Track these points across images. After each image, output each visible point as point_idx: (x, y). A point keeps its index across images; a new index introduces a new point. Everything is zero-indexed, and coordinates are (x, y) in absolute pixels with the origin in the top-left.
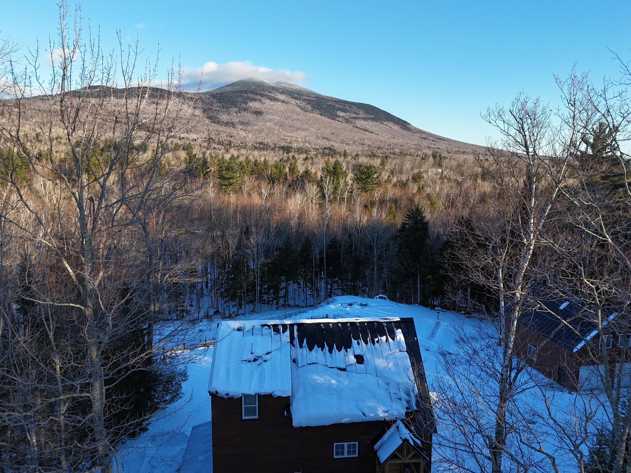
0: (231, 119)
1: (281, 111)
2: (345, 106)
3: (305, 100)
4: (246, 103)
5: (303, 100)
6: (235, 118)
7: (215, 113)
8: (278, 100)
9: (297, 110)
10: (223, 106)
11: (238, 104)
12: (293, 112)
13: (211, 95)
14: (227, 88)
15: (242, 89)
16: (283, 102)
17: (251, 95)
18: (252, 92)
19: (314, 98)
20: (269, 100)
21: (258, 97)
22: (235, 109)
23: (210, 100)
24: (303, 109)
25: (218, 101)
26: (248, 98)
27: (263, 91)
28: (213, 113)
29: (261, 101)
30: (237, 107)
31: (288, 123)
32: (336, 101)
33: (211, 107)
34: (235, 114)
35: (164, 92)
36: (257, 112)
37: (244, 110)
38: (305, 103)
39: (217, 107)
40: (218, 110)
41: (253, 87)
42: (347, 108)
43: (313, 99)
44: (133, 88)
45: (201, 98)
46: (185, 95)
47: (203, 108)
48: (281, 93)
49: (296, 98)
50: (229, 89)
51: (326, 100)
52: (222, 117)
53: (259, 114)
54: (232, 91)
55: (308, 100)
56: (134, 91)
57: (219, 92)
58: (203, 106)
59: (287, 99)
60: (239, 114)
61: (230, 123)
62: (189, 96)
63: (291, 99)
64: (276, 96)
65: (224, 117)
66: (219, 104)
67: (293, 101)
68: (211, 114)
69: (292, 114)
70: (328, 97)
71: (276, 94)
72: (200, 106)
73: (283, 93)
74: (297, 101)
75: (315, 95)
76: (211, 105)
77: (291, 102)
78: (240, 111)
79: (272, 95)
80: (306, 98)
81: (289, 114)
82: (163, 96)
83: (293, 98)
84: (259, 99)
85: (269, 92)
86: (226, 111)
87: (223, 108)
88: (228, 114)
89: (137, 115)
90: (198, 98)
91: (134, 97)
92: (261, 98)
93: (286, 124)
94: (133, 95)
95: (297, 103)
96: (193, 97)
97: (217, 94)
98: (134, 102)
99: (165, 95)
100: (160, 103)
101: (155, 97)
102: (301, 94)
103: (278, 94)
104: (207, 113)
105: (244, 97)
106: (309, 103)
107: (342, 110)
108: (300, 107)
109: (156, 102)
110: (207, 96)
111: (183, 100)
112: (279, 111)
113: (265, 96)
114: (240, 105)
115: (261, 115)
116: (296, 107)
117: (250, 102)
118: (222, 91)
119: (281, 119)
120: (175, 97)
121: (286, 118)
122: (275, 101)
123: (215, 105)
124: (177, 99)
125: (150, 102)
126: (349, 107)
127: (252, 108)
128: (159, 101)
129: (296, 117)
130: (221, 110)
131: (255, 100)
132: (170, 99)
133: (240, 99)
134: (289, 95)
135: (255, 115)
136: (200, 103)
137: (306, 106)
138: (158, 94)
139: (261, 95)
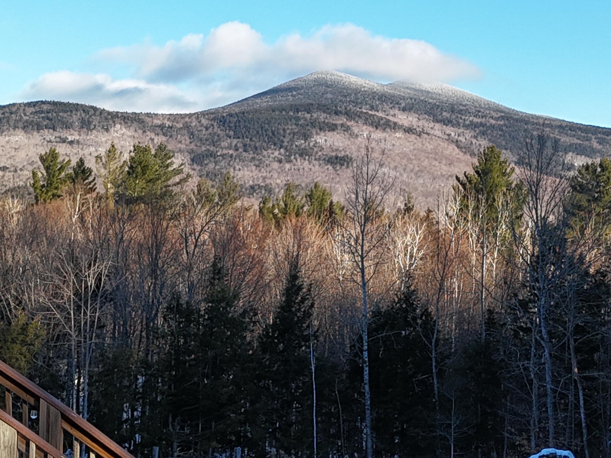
0: (264, 178)
1: (404, 155)
2: (589, 140)
3: (472, 126)
4: (306, 137)
5: (466, 127)
6: (275, 175)
7: (222, 164)
8: (395, 127)
9: (447, 152)
10: (245, 145)
11: (286, 140)
12: (437, 156)
13: (214, 119)
14: (259, 101)
15: (298, 102)
16: (409, 130)
17: (322, 116)
18: (324, 108)
19: (497, 119)
20: (371, 129)
21: (341, 120)
22: (276, 153)
23: (210, 130)
25: (232, 133)
26: (313, 124)
27: (356, 104)
28: (216, 163)
29: (347, 129)
30: (281, 147)
31: (424, 185)
32: (561, 127)
33: (212, 148)
34: (276, 165)
35: (92, 112)
36: (337, 157)
37: (301, 155)
38: (473, 133)
39: (230, 148)
40: (231, 156)
41: (329, 96)
42: (595, 145)
43: (493, 122)
44: (14, 105)
45: (187, 126)
46: (148, 120)
47: (191, 152)
48: (404, 110)
49: (447, 122)
50: (264, 103)
51: (533, 123)
52: (240, 174)
53: (342, 165)
54: (270, 106)
55: (481, 124)
56: (16, 112)
57: (237, 110)
58: (193, 146)
59: (420, 123)
60: (288, 166)
61: (260, 187)
62: (157, 122)
63: (432, 125)
64: (390, 118)
65: (247, 173)
66: (235, 141)
67: (437, 129)
68: (211, 166)
69: (437, 163)
70: (538, 117)
71: (392, 112)
72: (183, 146)
73: (410, 109)
74: (449, 130)
75: (502, 112)
76: (214, 144)
77: (432, 132)
78: (290, 156)
79: (380, 114)
80: (476, 120)
81: (426, 163)
82: (90, 123)
83: (438, 121)
84: (342, 125)
85: (372, 108)
86: (253, 158)
87: (245, 151)
88: (257, 166)
89: (16, 171)
90: (180, 125)
91: (15, 127)
92: (349, 123)
93: (416, 190)
94: (12, 123)
95: (449, 135)
96: (168, 123)
97: (231, 115)
98: (14, 139)
99: (96, 120)
100: (78, 142)
101: (68, 126)
102: (460, 112)
103: (396, 111)
104: (201, 164)
105: (302, 122)
106: (483, 133)
107: (580, 151)
108: (457, 143)
109: (70, 138)
110: (204, 122)
111: (140, 132)
112: (398, 155)
113: (359, 116)
114: (292, 141)
115: (347, 167)
116: (446, 145)
117: (317, 134)
118: (244, 108)
119: (401, 175)
120: (118, 126)
121: (416, 174)
122: (388, 130)
123: (224, 144)
124: (124, 130)
125: (53, 138)
126: (601, 142)
127: (322, 149)
128: (77, 138)
129: (445, 169)
130: (239, 156)
131: (333, 128)
132: (107, 130)
133: (291, 127)
134: (429, 114)
135: (330, 168)
136: (186, 139)
137: (474, 141)
138: (75, 118)
139: (349, 115)
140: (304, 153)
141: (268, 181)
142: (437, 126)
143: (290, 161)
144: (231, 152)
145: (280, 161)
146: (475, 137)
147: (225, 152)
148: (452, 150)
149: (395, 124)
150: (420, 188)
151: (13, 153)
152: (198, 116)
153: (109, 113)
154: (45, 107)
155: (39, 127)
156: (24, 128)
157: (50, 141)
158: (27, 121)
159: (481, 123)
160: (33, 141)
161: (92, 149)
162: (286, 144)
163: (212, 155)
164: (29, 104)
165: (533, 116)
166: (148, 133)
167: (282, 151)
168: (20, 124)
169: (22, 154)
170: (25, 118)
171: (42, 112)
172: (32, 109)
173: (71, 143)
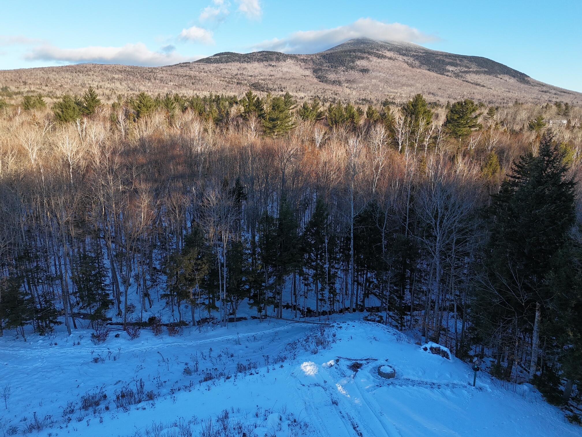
1: (388, 68)
2: (456, 60)
3: (413, 56)
4: (353, 62)
5: (411, 56)
6: (342, 77)
7: (324, 73)
8: (385, 57)
9: (404, 67)
10: (332, 66)
11: (346, 63)
12: (400, 68)
13: (321, 56)
15: (351, 49)
16: (390, 58)
17: (359, 54)
18: (360, 51)
19: (423, 53)
20: (376, 58)
21: (366, 55)
22: (343, 68)
23: (320, 60)
24: (411, 65)
25: (327, 61)
26: (356, 57)
27: (372, 49)
28: (322, 72)
29: (368, 59)
31: (394, 79)
32: (446, 55)
33: (320, 67)
34: (342, 73)
35: (280, 55)
36: (364, 70)
37: (351, 69)
38: (413, 59)
40: (327, 70)
42: (458, 62)
43: (421, 54)
44: (254, 52)
45: (312, 59)
46: (299, 57)
47: (313, 68)
48: (389, 50)
49: (404, 55)
50: (339, 49)
51: (436, 54)
52: (330, 76)
53: (366, 72)
54: (341, 51)
55: (417, 55)
56: (255, 55)
57: (329, 52)
58: (314, 66)
59: (394, 56)
60: (346, 73)
61: (336, 81)
62: (302, 58)
63: (398, 56)
64: (384, 54)
65: (332, 76)
66: (328, 64)
67: (400, 58)
68: (320, 73)
69: (399, 71)
70: (438, 52)
71: (384, 52)
72: (310, 67)
73: (391, 50)
74: (405, 58)
75: (425, 50)
76: (321, 65)
77: (398, 59)
78: (347, 69)
79: (380, 52)
80: (415, 54)
81: (395, 71)
82: (279, 59)
83: (400, 54)
84: (366, 57)
85: (377, 50)
86: (335, 70)
87: (332, 68)
88: (336, 73)
89: (255, 77)
90: (310, 59)
91: (255, 61)
92: (369, 56)
93: (392, 81)
94: (254, 59)
95: (405, 60)
96: (305, 58)
97: (327, 54)
98: (254, 65)
99: (281, 58)
100: (275, 66)
101: (272, 60)
102: (409, 51)
103: (386, 51)
104: (316, 73)
105: (352, 56)
106: (417, 59)
107: (452, 64)
108: (407, 63)
109: (273, 64)
110: (318, 57)
111: (296, 61)
112: (386, 68)
113: (373, 54)
114: (348, 64)
115: (367, 73)
116: (403, 64)
117: (357, 61)
118: (332, 51)
119: (386, 75)
120: (289, 60)
121: (392, 75)
122: (383, 58)
123: (325, 65)
124: (291, 61)
125: (267, 65)
126: (461, 61)
127: (359, 66)
128: (275, 64)
129: (402, 73)
130: (329, 70)
131: (363, 58)
132: (285, 61)
133: (348, 58)
134: (397, 51)
135: (361, 73)
136: (311, 64)
137: (414, 62)
138: (274, 57)
139: (369, 53)
140: (352, 68)
141: (339, 79)
142: (401, 56)
143: (347, 71)
144: (327, 68)
145: (344, 71)
146: (414, 60)
147: (325, 68)
148: (405, 66)
149: (385, 56)
151: (254, 70)
152: (316, 55)
153: (286, 55)
154: (264, 53)
155: (262, 61)
156: (257, 61)
157: (266, 66)
158: (258, 59)
160: (260, 66)
161: (280, 68)
162: (346, 65)
164: (259, 52)
165: (436, 52)
166: (299, 62)
167: (345, 67)
168: (256, 60)
169: (257, 71)
170: (258, 57)
171: (263, 55)
172: (260, 54)
173: (273, 66)
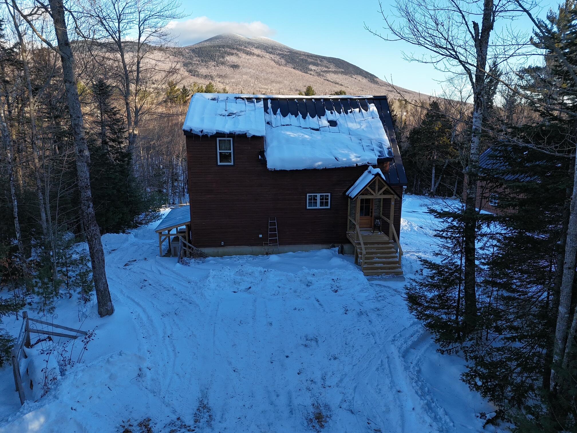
0: (210, 72)
1: (257, 65)
2: (317, 60)
3: (279, 54)
4: (223, 57)
5: (277, 55)
6: (213, 72)
7: (194, 67)
8: (253, 54)
9: (271, 64)
10: (202, 60)
11: (216, 58)
12: (268, 65)
13: (190, 50)
14: (205, 43)
15: (220, 44)
16: (258, 56)
17: (228, 50)
18: (229, 47)
19: (287, 52)
20: (245, 54)
21: (235, 51)
22: (213, 63)
23: (189, 54)
24: (277, 63)
25: (197, 55)
26: (225, 52)
27: (240, 45)
28: (192, 66)
29: (237, 55)
30: (215, 61)
32: (308, 55)
33: (190, 61)
34: (213, 68)
35: (147, 46)
36: (234, 65)
37: (222, 64)
38: (279, 57)
39: (197, 61)
40: (197, 64)
41: (230, 42)
42: (319, 62)
45: (181, 52)
47: (183, 62)
48: (256, 48)
49: (271, 53)
50: (207, 44)
51: (299, 54)
52: (201, 71)
53: (236, 68)
54: (210, 45)
57: (198, 46)
58: (183, 60)
59: (262, 53)
60: (217, 68)
61: (208, 76)
63: (266, 54)
64: (252, 51)
65: (203, 70)
66: (198, 58)
69: (267, 68)
70: (300, 52)
71: (252, 49)
72: (180, 60)
73: (258, 48)
74: (272, 56)
75: (289, 49)
76: (191, 59)
77: (266, 56)
78: (218, 64)
79: (248, 49)
80: (280, 52)
81: (264, 68)
82: (146, 50)
83: (267, 52)
84: (235, 53)
85: (245, 47)
86: (205, 65)
87: (202, 62)
88: (207, 68)
90: (178, 52)
92: (238, 53)
95: (271, 58)
97: (196, 48)
99: (148, 49)
102: (275, 49)
103: (254, 48)
104: (187, 66)
105: (221, 52)
106: (283, 57)
107: (314, 64)
108: (274, 61)
110: (187, 51)
111: (164, 54)
112: (255, 65)
113: (241, 50)
114: (218, 59)
115: (238, 69)
116: (270, 61)
117: (227, 56)
118: (201, 46)
119: (256, 72)
120: (156, 52)
121: (261, 72)
122: (251, 55)
123: (194, 59)
124: (158, 53)
126: (321, 61)
127: (229, 62)
129: (271, 70)
130: (200, 64)
131: (232, 54)
132: (152, 53)
133: (218, 54)
134: (264, 49)
135: (232, 69)
136: (181, 57)
139: (238, 49)
140: (223, 63)
141: (211, 74)
142: (268, 54)
143: (218, 66)
144: (197, 62)
145: (215, 66)
146: (280, 59)
147: (195, 62)
148: (273, 63)
149: (253, 53)
150: (263, 77)
152: (184, 49)
153: (152, 46)
155: (127, 52)
157: (132, 57)
159: (282, 54)
161: (147, 60)
162: (216, 60)
163: (191, 63)
166: (167, 55)
171: (128, 45)
172: (124, 44)
